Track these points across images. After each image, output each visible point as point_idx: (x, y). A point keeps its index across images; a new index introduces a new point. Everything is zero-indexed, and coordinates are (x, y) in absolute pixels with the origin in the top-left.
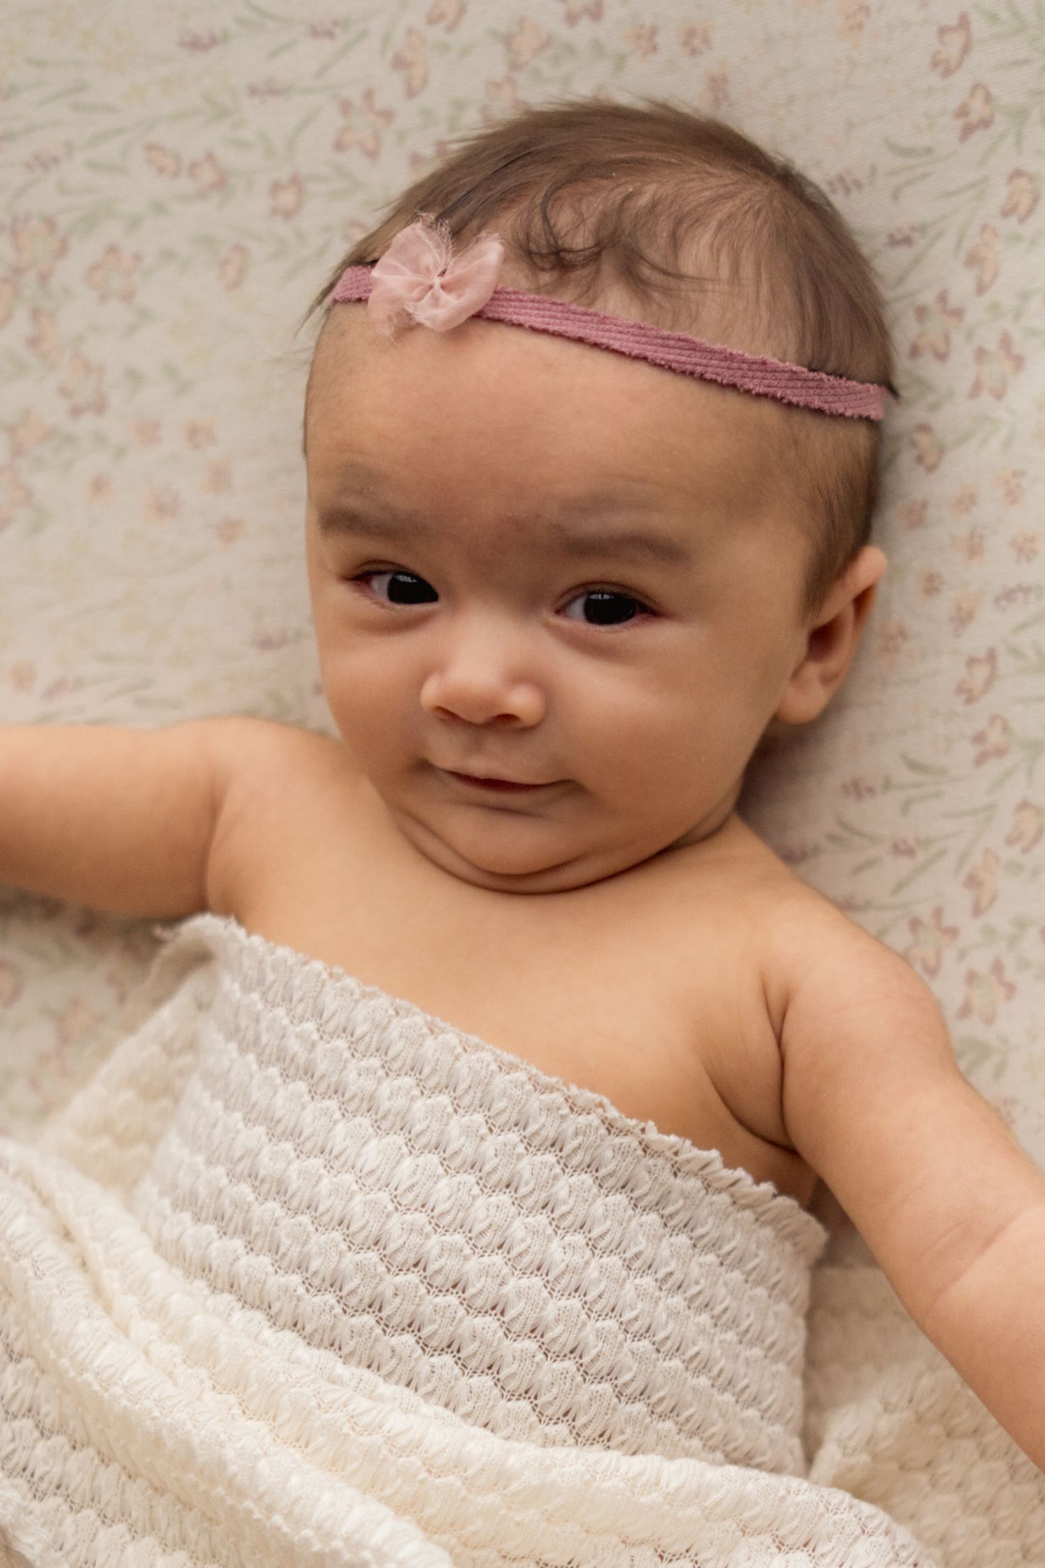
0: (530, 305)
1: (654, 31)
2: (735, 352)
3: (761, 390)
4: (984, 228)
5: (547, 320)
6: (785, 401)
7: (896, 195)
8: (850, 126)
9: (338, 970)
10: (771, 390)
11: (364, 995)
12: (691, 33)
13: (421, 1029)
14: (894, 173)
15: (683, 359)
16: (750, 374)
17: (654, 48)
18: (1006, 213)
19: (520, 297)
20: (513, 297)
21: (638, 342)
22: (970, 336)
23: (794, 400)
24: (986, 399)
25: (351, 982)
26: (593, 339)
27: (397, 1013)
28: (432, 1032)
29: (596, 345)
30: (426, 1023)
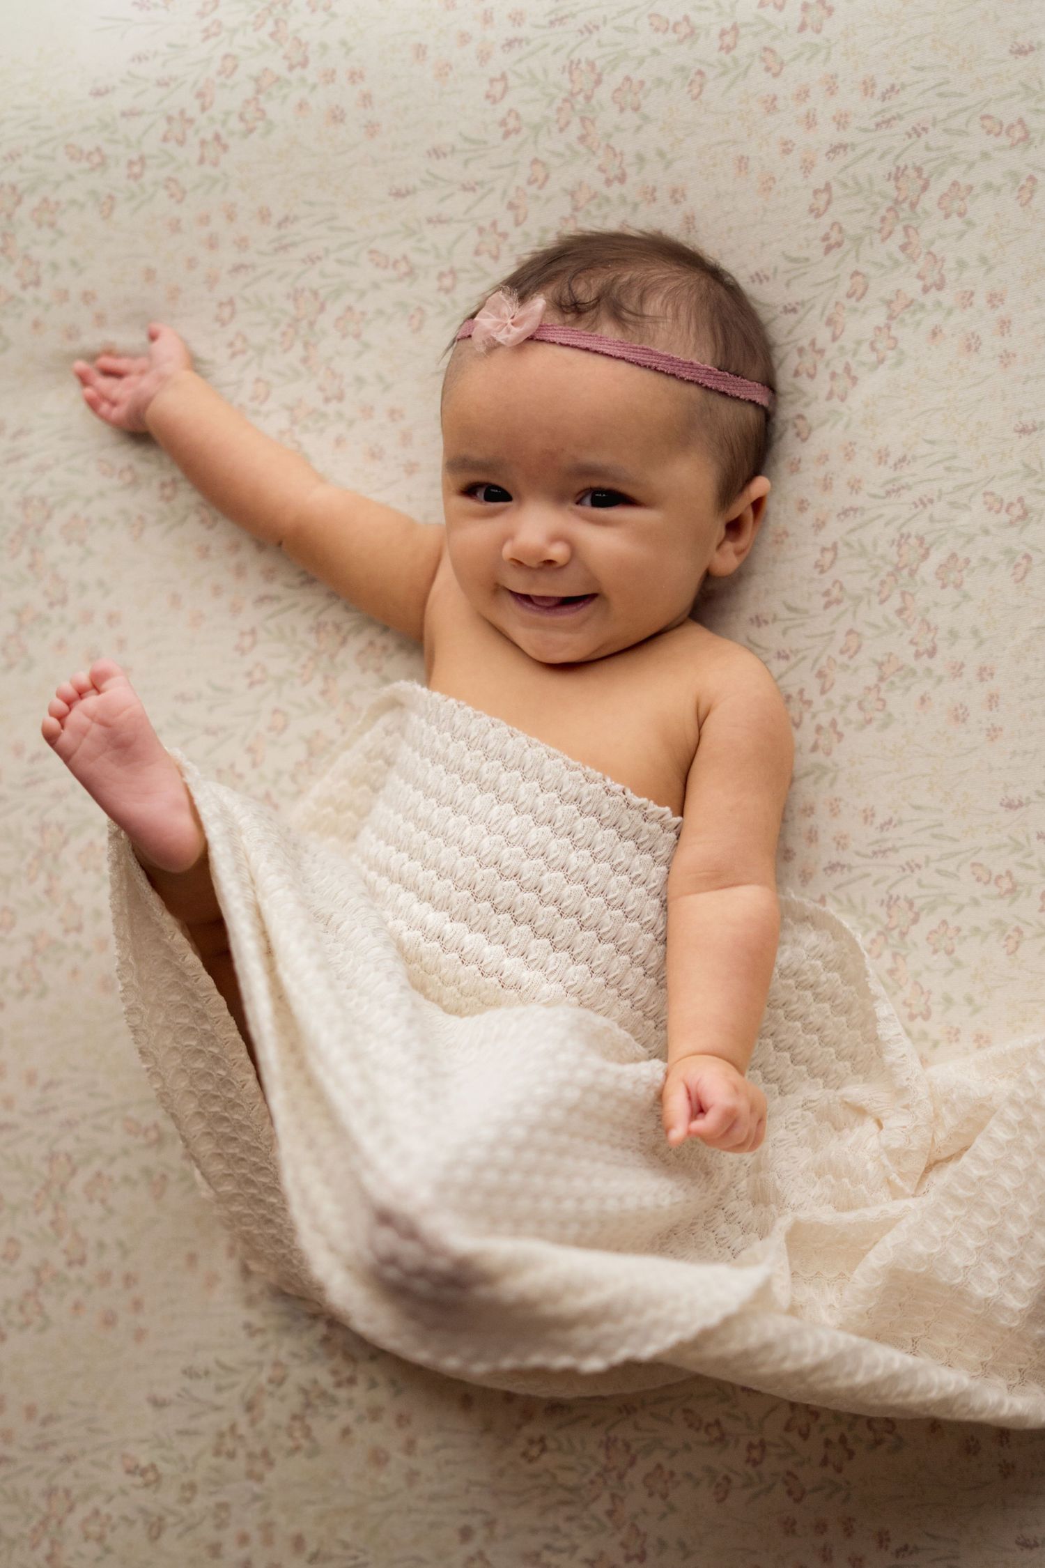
0: (560, 332)
1: (654, 190)
2: (675, 356)
3: (690, 378)
4: (837, 304)
5: (569, 339)
6: (704, 385)
7: (788, 285)
8: (763, 245)
9: (462, 703)
10: (696, 379)
11: (475, 716)
12: (675, 191)
13: (505, 734)
14: (787, 272)
15: (645, 359)
16: (684, 369)
17: (654, 200)
18: (849, 296)
19: (555, 328)
20: (550, 328)
21: (619, 350)
22: (827, 365)
23: (709, 385)
24: (836, 400)
25: (469, 709)
26: (594, 349)
27: (493, 725)
28: (512, 736)
29: (596, 352)
30: (509, 731)
